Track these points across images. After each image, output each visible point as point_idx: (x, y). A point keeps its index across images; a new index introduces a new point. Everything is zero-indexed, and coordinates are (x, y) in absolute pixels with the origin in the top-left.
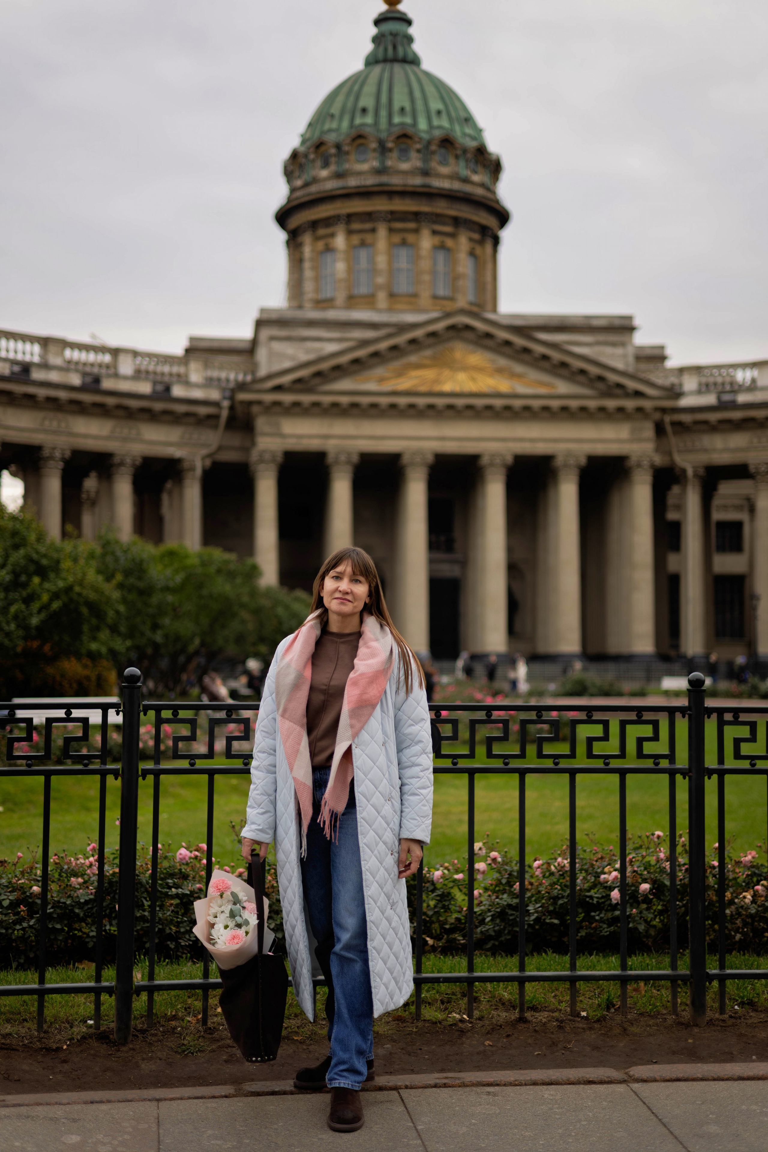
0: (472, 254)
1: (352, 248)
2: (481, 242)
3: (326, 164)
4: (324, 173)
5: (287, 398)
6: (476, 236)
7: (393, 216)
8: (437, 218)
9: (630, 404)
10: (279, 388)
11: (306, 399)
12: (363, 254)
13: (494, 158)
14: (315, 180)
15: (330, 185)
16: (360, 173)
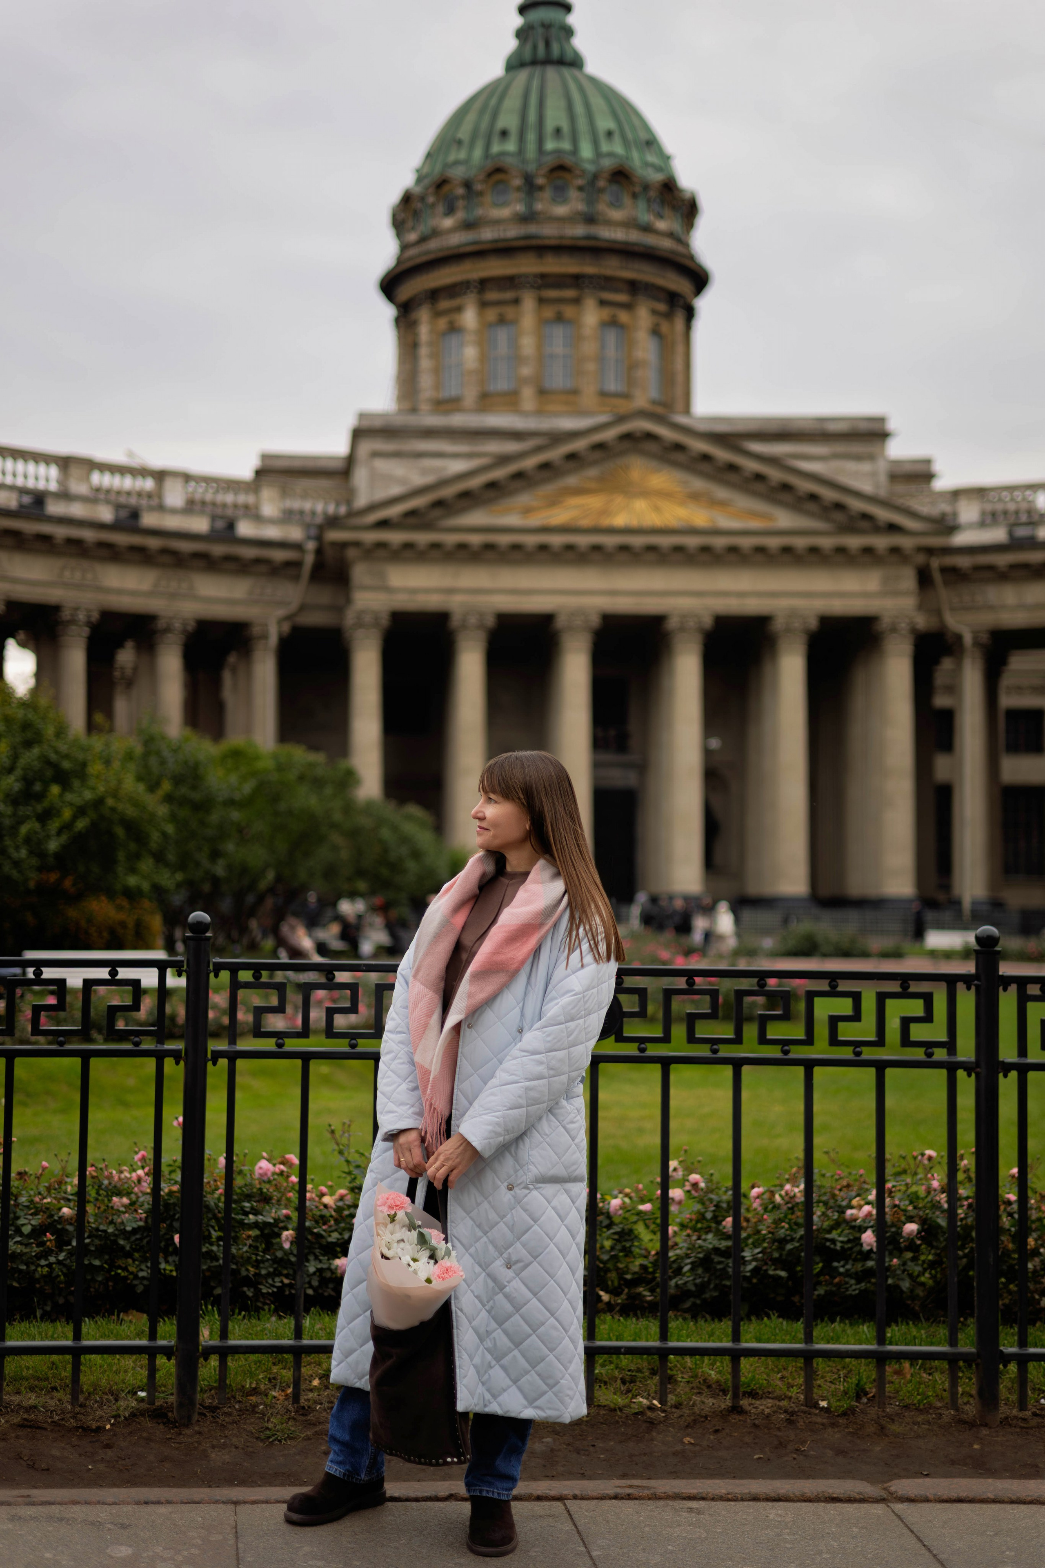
0: (656, 332)
1: (486, 327)
2: (669, 316)
3: (450, 210)
4: (448, 223)
5: (395, 537)
6: (662, 307)
7: (545, 281)
8: (607, 283)
9: (881, 542)
10: (384, 524)
11: (422, 538)
12: (502, 335)
13: (687, 196)
14: (435, 233)
15: (457, 239)
16: (497, 222)
